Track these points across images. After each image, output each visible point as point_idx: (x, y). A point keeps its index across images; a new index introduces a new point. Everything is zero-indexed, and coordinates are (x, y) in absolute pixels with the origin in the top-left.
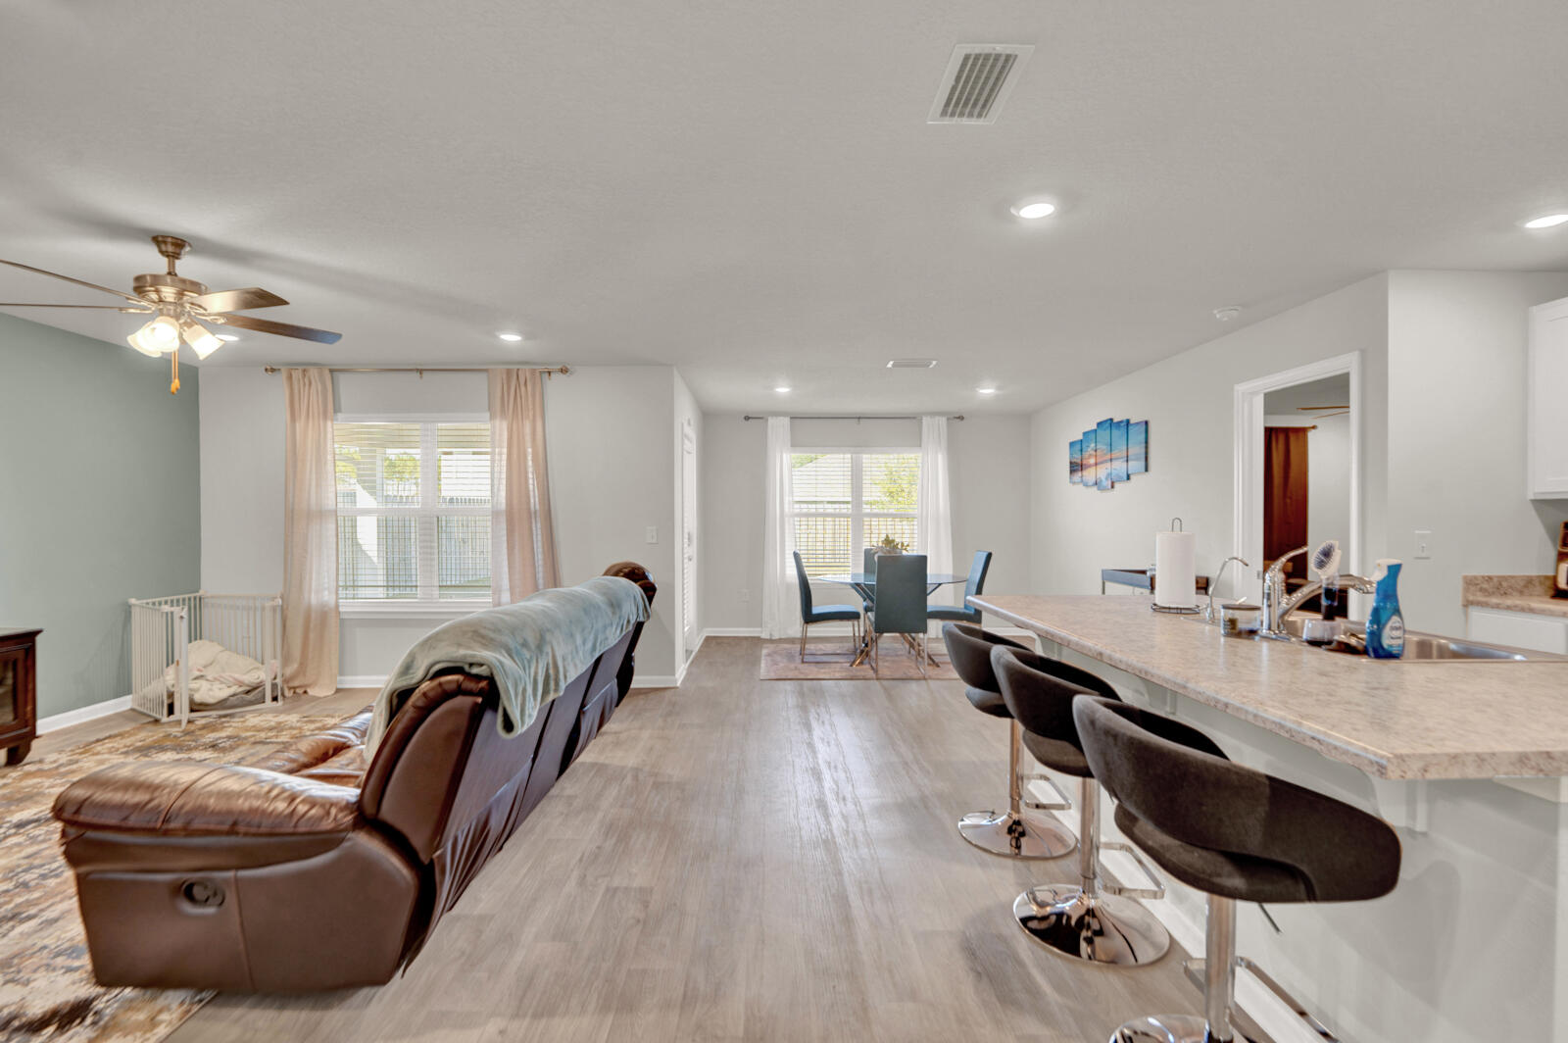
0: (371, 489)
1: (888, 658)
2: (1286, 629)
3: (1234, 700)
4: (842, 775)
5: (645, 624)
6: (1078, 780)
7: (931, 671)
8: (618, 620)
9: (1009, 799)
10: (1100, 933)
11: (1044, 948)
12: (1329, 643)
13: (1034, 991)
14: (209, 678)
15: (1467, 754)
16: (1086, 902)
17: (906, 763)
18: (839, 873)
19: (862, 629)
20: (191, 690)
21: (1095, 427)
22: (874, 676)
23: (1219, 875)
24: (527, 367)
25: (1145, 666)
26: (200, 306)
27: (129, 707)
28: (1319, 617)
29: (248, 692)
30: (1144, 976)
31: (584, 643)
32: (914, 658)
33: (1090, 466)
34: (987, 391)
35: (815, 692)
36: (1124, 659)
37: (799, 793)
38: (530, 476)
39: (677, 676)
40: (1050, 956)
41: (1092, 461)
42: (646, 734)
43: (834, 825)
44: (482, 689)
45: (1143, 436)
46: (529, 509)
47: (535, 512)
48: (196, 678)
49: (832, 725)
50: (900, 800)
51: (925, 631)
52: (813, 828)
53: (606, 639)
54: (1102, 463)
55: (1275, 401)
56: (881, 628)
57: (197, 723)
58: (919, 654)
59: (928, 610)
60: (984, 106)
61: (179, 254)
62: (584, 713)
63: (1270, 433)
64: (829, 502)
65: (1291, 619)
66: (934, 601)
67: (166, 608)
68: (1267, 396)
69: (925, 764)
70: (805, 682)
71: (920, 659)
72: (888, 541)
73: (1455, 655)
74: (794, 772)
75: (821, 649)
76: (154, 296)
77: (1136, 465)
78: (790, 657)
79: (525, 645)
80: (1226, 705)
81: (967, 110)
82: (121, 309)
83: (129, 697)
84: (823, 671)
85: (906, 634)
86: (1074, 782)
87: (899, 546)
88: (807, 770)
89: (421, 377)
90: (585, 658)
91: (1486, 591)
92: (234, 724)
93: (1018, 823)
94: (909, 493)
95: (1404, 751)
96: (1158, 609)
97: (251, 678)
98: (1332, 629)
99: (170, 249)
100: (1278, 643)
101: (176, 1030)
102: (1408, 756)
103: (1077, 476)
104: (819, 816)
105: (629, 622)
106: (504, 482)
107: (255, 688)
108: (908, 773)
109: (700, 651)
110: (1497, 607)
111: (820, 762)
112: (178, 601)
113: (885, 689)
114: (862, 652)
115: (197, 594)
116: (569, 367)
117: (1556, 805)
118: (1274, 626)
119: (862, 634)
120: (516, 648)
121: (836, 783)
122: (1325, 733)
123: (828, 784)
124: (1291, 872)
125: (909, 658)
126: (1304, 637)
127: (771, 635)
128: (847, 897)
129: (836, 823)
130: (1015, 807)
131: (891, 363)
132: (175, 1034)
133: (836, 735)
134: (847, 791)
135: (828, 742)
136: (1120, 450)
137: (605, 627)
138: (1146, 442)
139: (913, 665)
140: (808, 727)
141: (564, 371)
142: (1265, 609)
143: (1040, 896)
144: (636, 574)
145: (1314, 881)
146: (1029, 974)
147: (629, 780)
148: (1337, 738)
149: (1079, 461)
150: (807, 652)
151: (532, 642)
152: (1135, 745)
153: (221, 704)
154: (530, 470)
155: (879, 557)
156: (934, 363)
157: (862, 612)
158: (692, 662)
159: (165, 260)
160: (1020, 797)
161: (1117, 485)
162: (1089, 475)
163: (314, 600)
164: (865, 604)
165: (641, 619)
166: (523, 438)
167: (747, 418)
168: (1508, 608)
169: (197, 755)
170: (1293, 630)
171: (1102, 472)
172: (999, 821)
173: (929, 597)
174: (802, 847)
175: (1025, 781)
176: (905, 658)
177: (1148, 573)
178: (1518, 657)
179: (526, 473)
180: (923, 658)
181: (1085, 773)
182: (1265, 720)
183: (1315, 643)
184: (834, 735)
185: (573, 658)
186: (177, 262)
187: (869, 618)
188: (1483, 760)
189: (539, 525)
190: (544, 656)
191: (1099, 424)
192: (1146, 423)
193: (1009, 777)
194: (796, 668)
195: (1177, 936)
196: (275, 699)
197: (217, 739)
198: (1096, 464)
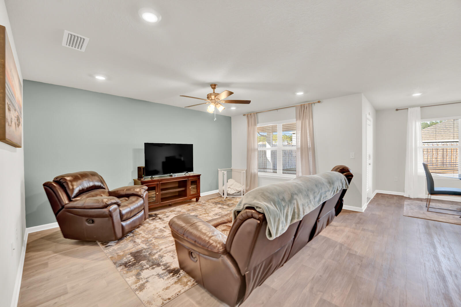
0: (269, 143)
5: (347, 190)
8: (332, 188)
14: (231, 188)
20: (227, 190)
24: (307, 103)
26: (218, 99)
27: (218, 192)
29: (238, 192)
31: (314, 198)
35: (436, 227)
38: (308, 137)
39: (363, 207)
42: (347, 229)
44: (260, 218)
46: (308, 147)
47: (310, 148)
48: (228, 188)
49: (450, 248)
53: (326, 196)
57: (228, 198)
61: (215, 88)
62: (318, 221)
67: (223, 171)
70: (430, 221)
76: (211, 99)
78: (421, 207)
79: (283, 200)
82: (205, 103)
83: (218, 190)
88: (434, 272)
89: (278, 111)
90: (315, 204)
92: (234, 200)
97: (239, 189)
99: (213, 87)
101: (190, 289)
105: (337, 190)
106: (300, 139)
107: (240, 192)
109: (374, 198)
112: (225, 170)
115: (231, 168)
116: (321, 101)
120: (278, 201)
127: (409, 196)
132: (190, 290)
135: (449, 259)
137: (326, 192)
140: (433, 246)
141: (319, 102)
144: (344, 170)
147: (337, 249)
150: (430, 206)
151: (287, 198)
153: (233, 195)
154: (308, 135)
158: (370, 203)
159: (213, 90)
163: (253, 172)
165: (345, 188)
166: (306, 125)
167: (397, 110)
169: (225, 207)
179: (307, 136)
185: (308, 205)
186: (215, 90)
189: (311, 152)
190: (292, 204)
194: (424, 213)
196: (243, 195)
197: (230, 203)
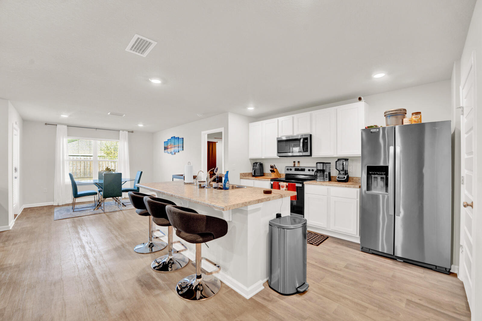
1: (108, 206)
2: (210, 185)
3: (200, 201)
4: (93, 245)
6: (167, 227)
7: (124, 208)
9: (149, 238)
10: (173, 263)
11: (160, 272)
12: (217, 188)
13: (157, 283)
15: (236, 204)
16: (169, 258)
17: (116, 236)
18: (94, 274)
19: (98, 198)
21: (170, 138)
22: (103, 212)
23: (197, 239)
25: (182, 196)
28: (216, 183)
30: (184, 270)
32: (117, 205)
33: (169, 148)
34: (141, 125)
35: (79, 221)
36: (178, 195)
37: (76, 254)
39: (10, 225)
40: (161, 274)
41: (170, 147)
43: (91, 260)
45: (182, 142)
49: (88, 230)
50: (114, 247)
51: (121, 196)
52: (83, 264)
54: (172, 148)
55: (209, 136)
56: (105, 197)
58: (119, 203)
59: (122, 189)
60: (143, 51)
63: (208, 142)
64: (82, 156)
65: (211, 184)
66: (124, 187)
68: (208, 135)
69: (123, 235)
70: (75, 218)
71: (119, 205)
72: (108, 169)
73: (237, 188)
74: (73, 248)
75: (81, 206)
77: (180, 149)
78: (68, 210)
80: (198, 202)
81: (138, 51)
84: (82, 213)
85: (115, 198)
86: (166, 228)
87: (112, 170)
88: (78, 247)
91: (244, 176)
93: (151, 244)
94: (114, 154)
95: (226, 205)
96: (185, 183)
98: (218, 185)
100: (209, 189)
102: (227, 206)
103: (166, 151)
104: (85, 260)
108: (117, 239)
110: (245, 179)
111: (84, 243)
113: (107, 215)
114: (98, 205)
117: (247, 211)
118: (208, 185)
119: (98, 200)
121: (91, 248)
122: (215, 204)
123: (87, 248)
124: (210, 234)
125: (115, 205)
126: (213, 187)
127: (58, 204)
128: (98, 280)
129: (92, 260)
130: (151, 240)
131: (110, 113)
133: (90, 233)
134: (95, 249)
135: (87, 236)
136: (177, 145)
138: (183, 143)
139: (117, 207)
140: (78, 233)
142: (206, 182)
143: (158, 261)
145: (214, 235)
146: (156, 280)
148: (217, 205)
149: (166, 147)
150: (75, 208)
152: (180, 214)
155: (105, 174)
156: (124, 115)
157: (98, 192)
158: (17, 218)
160: (152, 236)
161: (176, 153)
162: (169, 150)
164: (99, 189)
167: (46, 124)
168: (246, 179)
170: (211, 186)
171: (172, 150)
172: (146, 245)
173: (122, 186)
174: (79, 271)
175: (153, 232)
176: (114, 205)
177: (183, 175)
178: (245, 187)
180: (120, 204)
181: (169, 225)
182: (205, 204)
183: (215, 188)
184: (89, 233)
187: (101, 194)
188: (238, 205)
191: (172, 138)
192: (183, 138)
193: (149, 232)
194: (71, 214)
195: (190, 259)
198: (171, 148)
